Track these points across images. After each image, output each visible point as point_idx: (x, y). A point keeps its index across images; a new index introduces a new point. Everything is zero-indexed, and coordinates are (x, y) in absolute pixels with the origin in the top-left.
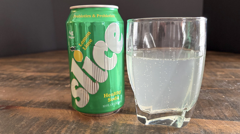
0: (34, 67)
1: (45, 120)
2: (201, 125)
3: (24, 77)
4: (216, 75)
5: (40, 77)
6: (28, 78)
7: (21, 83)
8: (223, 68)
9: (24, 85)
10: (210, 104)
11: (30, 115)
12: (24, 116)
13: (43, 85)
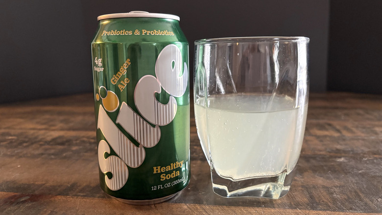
0: (62, 121)
3: (49, 139)
4: (376, 133)
5: (77, 138)
6: (55, 142)
7: (46, 150)
8: (380, 120)
9: (53, 154)
12: (70, 214)
13: (86, 154)
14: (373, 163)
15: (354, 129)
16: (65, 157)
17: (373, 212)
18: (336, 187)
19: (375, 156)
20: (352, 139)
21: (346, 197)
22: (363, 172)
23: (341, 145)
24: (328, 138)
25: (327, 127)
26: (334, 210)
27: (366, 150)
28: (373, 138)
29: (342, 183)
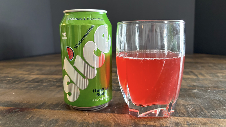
0: (38, 70)
1: (64, 122)
2: (222, 124)
3: (30, 79)
4: (218, 77)
5: (46, 79)
6: (34, 81)
7: (29, 85)
8: (221, 69)
9: (32, 87)
10: (222, 104)
11: (47, 117)
12: (42, 118)
13: (51, 87)
14: (213, 92)
15: (205, 75)
16: (39, 89)
17: (208, 118)
18: (190, 105)
19: (215, 89)
20: (204, 80)
21: (194, 110)
22: (207, 97)
23: (196, 83)
24: (190, 79)
25: (190, 73)
26: (187, 117)
27: (210, 85)
28: (216, 79)
29: (194, 103)
